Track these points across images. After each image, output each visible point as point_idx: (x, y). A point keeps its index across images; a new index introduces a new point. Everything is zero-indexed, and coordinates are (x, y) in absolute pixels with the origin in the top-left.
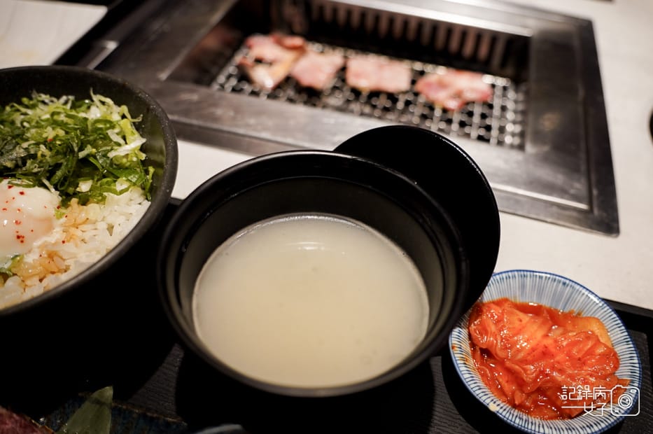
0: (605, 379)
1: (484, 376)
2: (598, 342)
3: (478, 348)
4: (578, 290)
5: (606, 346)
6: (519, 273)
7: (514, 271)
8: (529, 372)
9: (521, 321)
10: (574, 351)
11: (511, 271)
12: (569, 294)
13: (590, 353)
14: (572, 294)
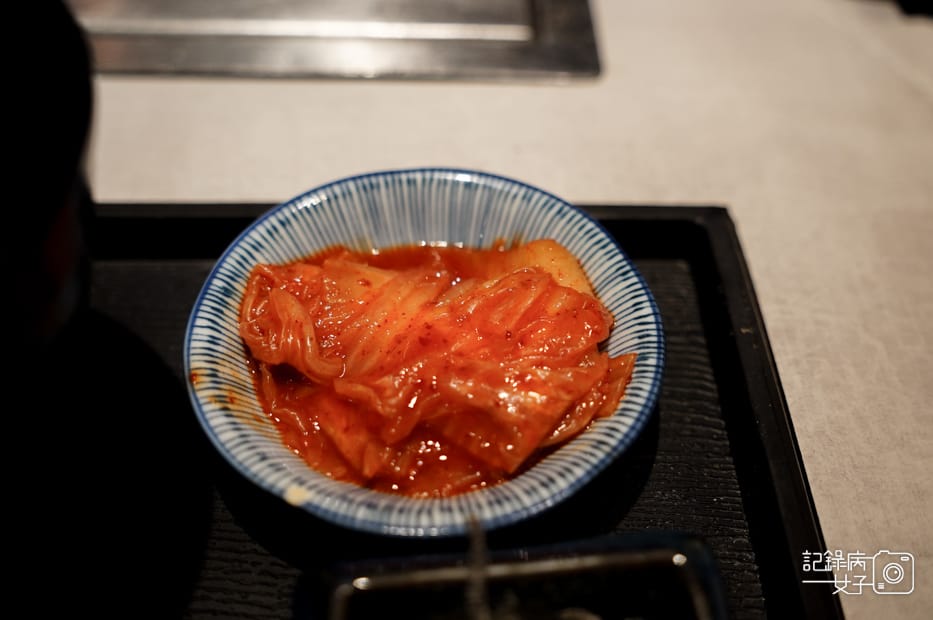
0: (576, 365)
1: (286, 428)
2: (552, 286)
3: (263, 368)
4: (501, 192)
5: (570, 291)
6: (359, 182)
7: (345, 180)
8: (389, 392)
9: (367, 283)
10: (495, 319)
11: (339, 183)
12: (484, 204)
13: (534, 314)
14: (489, 201)
